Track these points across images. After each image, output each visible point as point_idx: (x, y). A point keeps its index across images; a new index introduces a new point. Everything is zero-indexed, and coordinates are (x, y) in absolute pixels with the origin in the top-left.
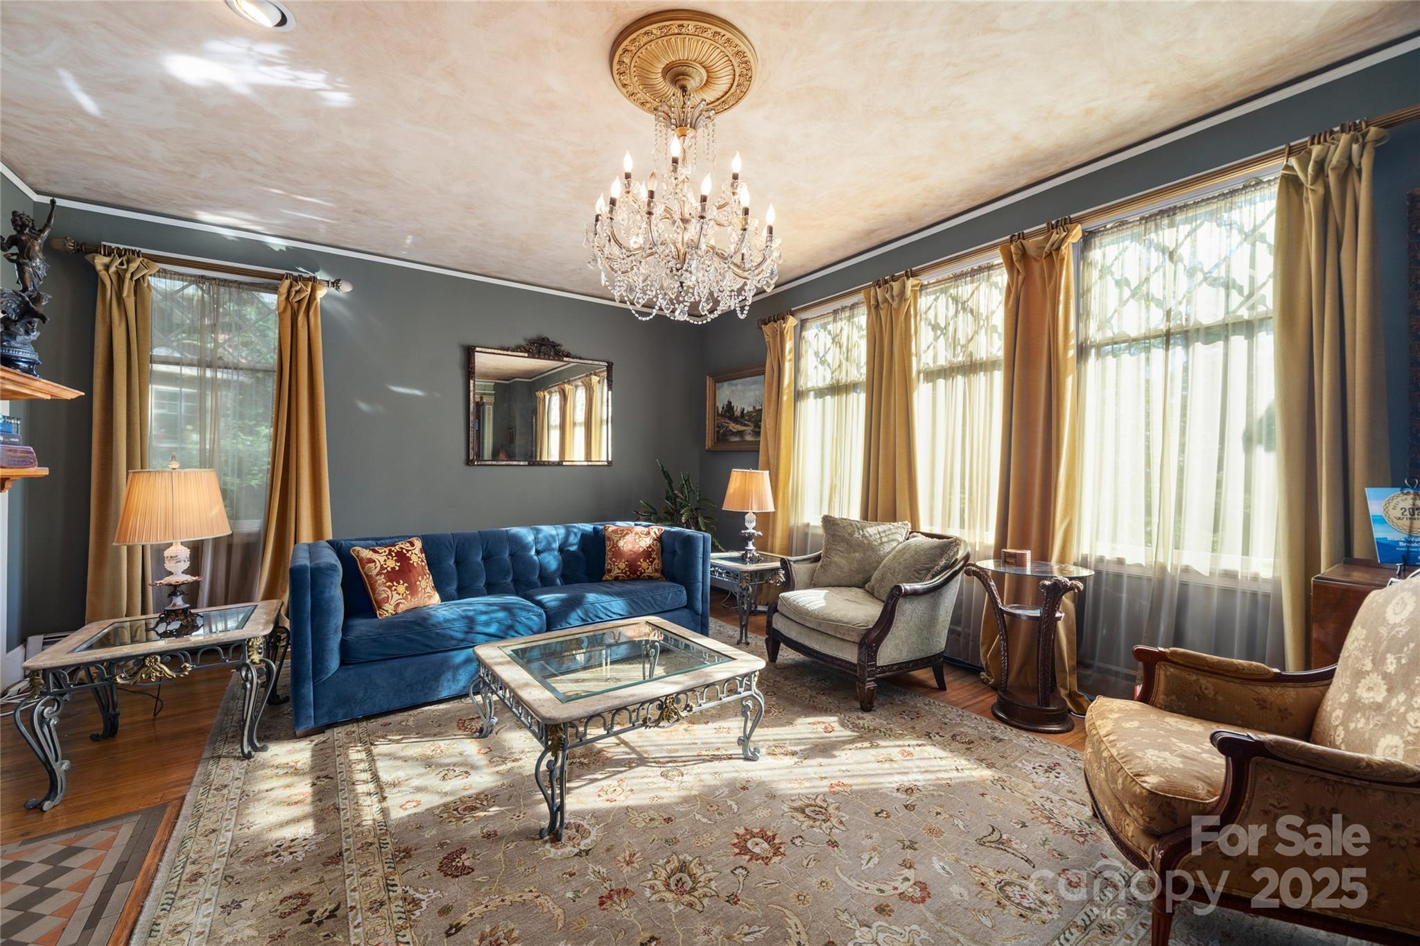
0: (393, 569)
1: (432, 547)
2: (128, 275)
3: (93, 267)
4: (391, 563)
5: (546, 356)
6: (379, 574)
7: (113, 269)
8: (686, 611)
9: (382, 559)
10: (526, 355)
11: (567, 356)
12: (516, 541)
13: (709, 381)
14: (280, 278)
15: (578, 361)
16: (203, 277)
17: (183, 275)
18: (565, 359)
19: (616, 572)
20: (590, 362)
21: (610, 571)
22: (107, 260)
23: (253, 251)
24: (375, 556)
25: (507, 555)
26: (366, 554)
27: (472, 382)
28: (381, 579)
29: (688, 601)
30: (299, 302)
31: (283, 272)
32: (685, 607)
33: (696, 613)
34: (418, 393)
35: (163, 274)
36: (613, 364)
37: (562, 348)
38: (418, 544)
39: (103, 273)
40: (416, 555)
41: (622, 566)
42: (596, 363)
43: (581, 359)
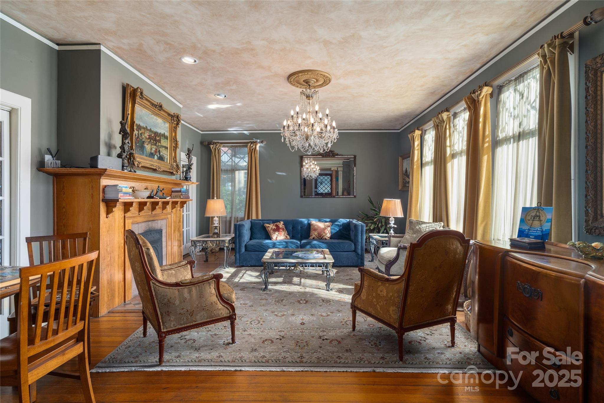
0: (274, 228)
1: (286, 224)
2: (217, 149)
3: (210, 147)
4: (274, 227)
5: (329, 156)
6: (271, 230)
7: (214, 148)
8: (354, 252)
9: (271, 226)
10: (321, 157)
11: (337, 155)
12: (301, 222)
13: (400, 159)
14: (248, 143)
15: (341, 156)
16: (232, 146)
17: (228, 146)
18: (336, 156)
19: (314, 236)
20: (346, 156)
21: (312, 235)
22: (213, 146)
23: (241, 136)
24: (270, 226)
25: (299, 228)
26: (268, 225)
27: (302, 168)
28: (272, 231)
29: (355, 249)
30: (253, 149)
31: (249, 141)
32: (354, 251)
33: (358, 254)
34: (284, 174)
35: (224, 146)
36: (356, 156)
37: (335, 152)
38: (282, 223)
39: (212, 149)
40: (281, 225)
41: (316, 234)
42: (349, 156)
43: (342, 155)
